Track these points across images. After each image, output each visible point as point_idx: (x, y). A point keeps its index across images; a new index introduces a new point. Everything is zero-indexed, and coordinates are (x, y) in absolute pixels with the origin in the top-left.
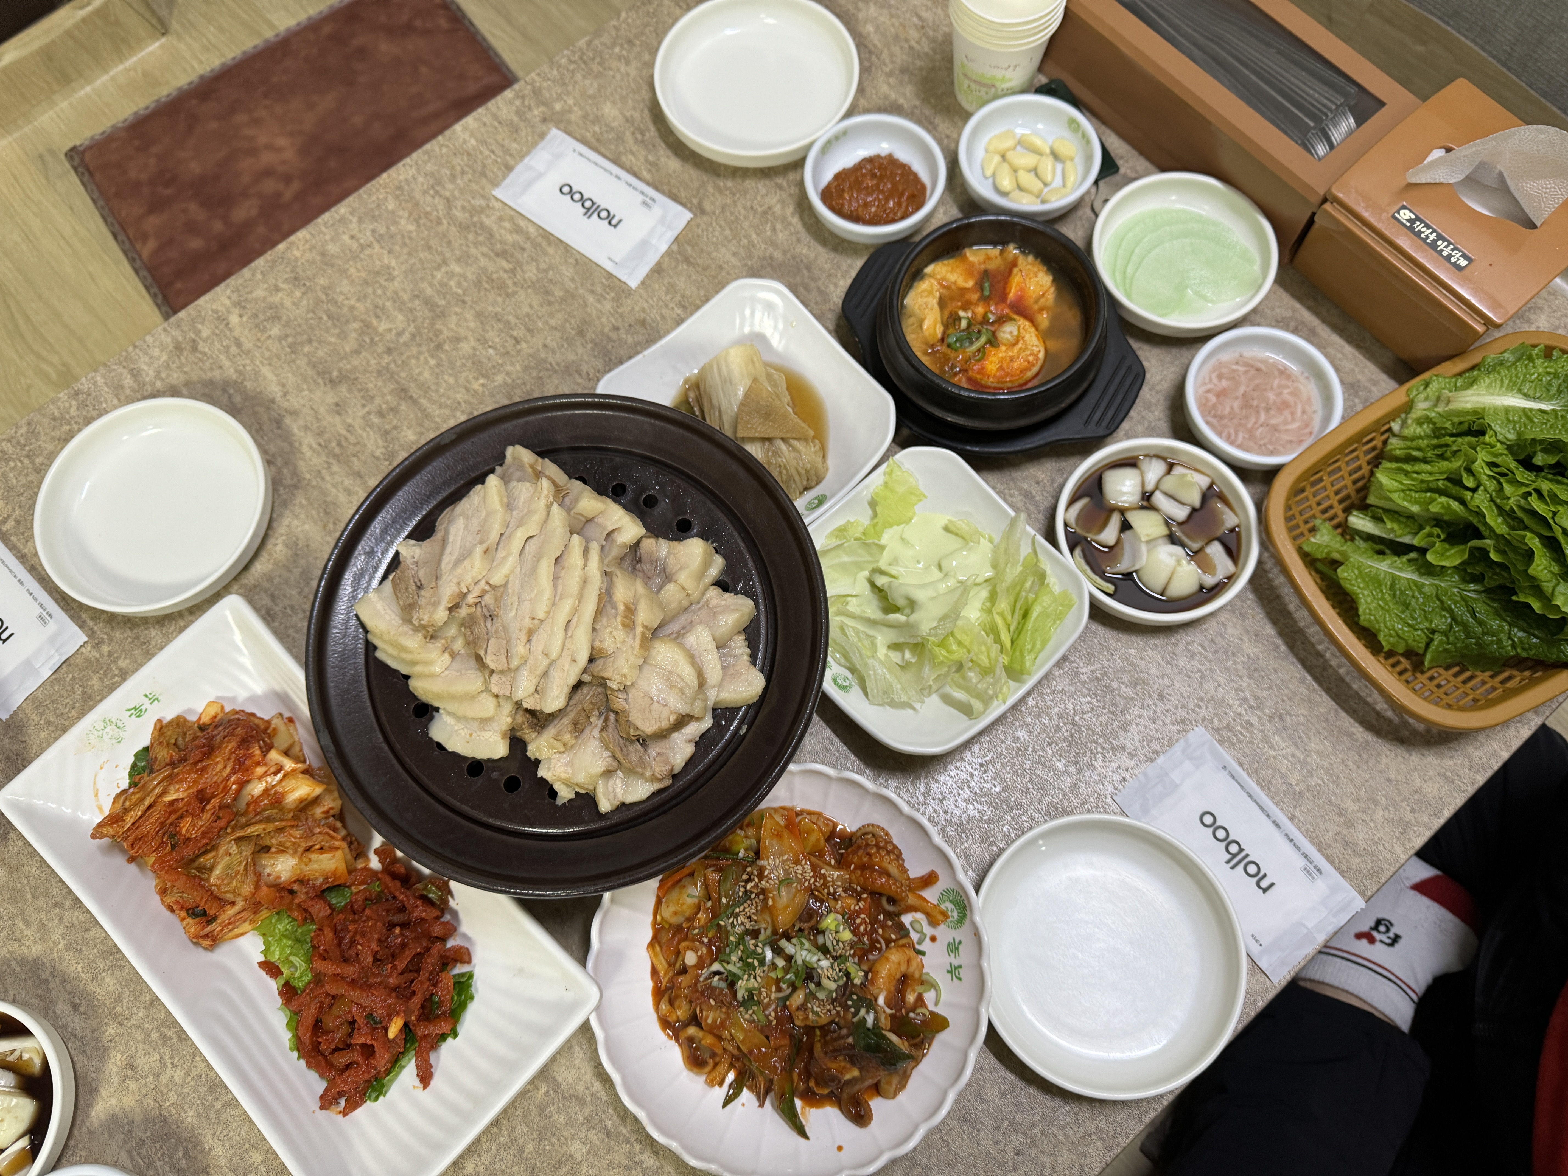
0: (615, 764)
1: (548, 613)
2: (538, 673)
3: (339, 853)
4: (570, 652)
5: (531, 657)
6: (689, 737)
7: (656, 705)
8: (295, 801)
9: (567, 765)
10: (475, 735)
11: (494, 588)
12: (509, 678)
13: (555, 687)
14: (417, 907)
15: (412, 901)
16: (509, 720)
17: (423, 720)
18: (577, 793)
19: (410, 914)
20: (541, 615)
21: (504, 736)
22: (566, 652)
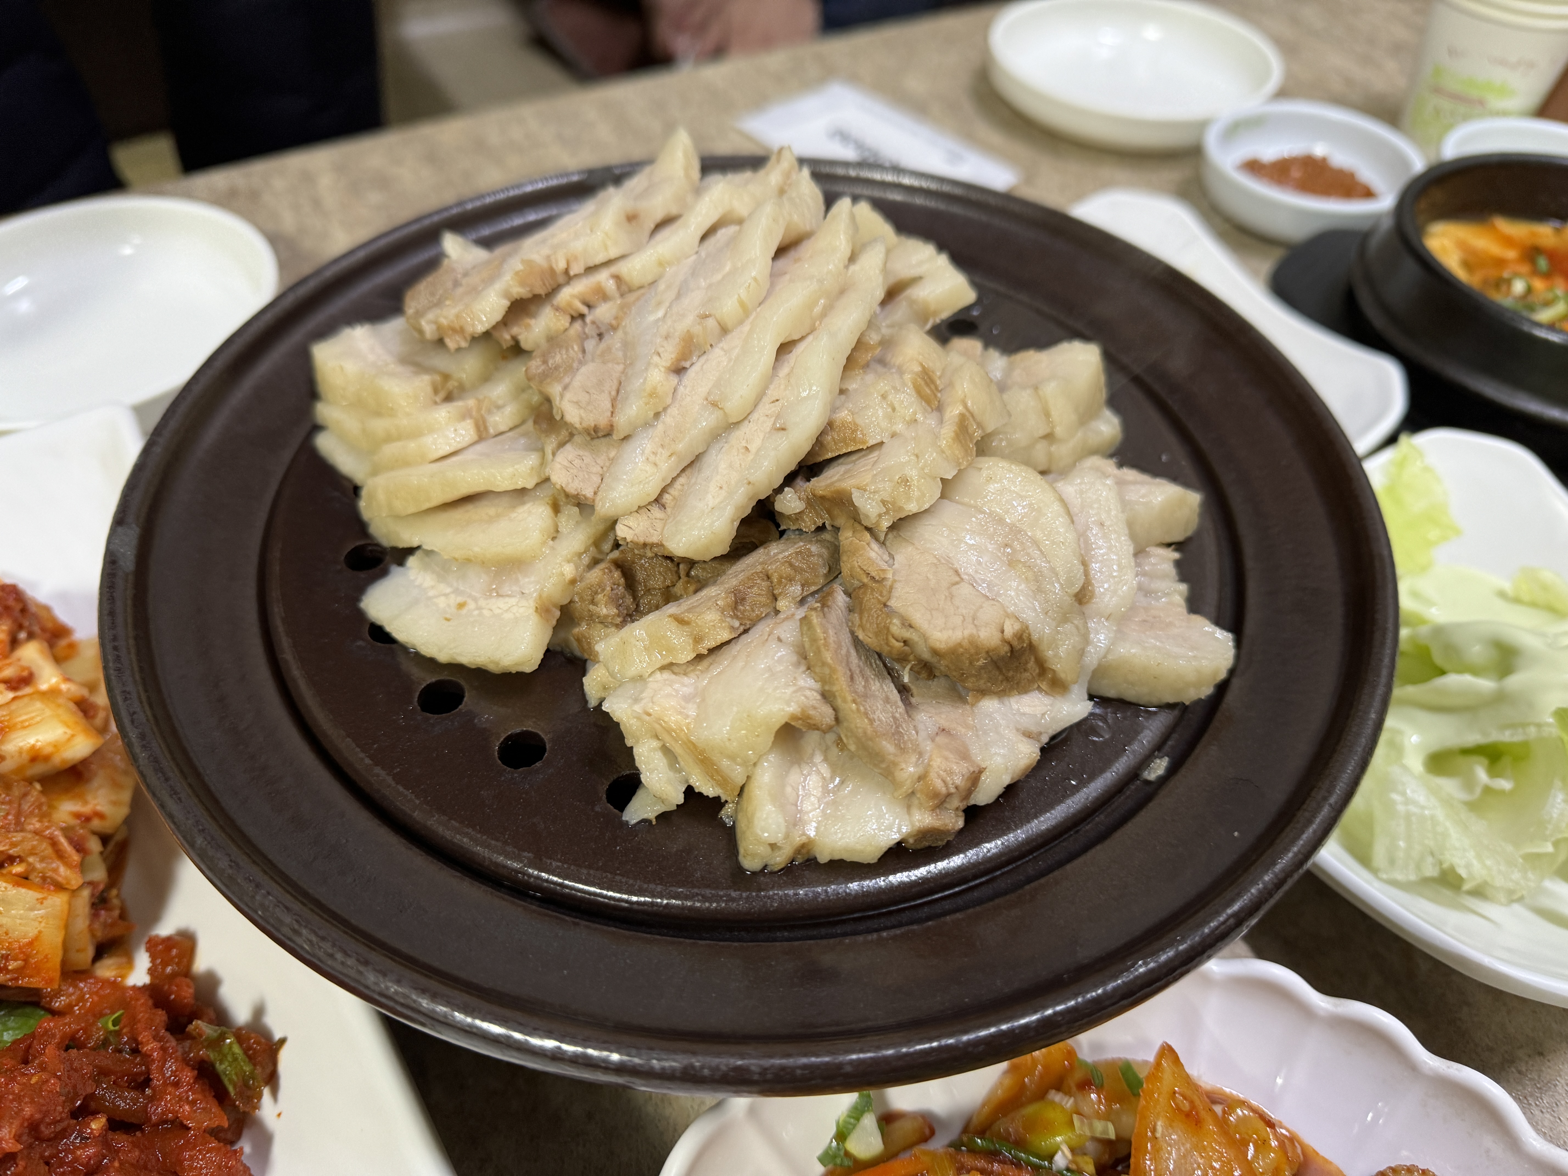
0: (825, 714)
1: (746, 311)
2: (680, 447)
3: (58, 901)
4: (775, 408)
5: (673, 411)
6: (1028, 724)
7: (964, 590)
8: (20, 752)
9: (687, 699)
10: (471, 605)
11: (623, 286)
12: (602, 460)
13: (713, 488)
14: (177, 1085)
15: (171, 1066)
16: (569, 571)
17: (363, 575)
18: (690, 792)
19: (151, 1099)
20: (728, 307)
21: (543, 610)
22: (765, 408)
